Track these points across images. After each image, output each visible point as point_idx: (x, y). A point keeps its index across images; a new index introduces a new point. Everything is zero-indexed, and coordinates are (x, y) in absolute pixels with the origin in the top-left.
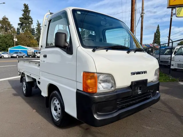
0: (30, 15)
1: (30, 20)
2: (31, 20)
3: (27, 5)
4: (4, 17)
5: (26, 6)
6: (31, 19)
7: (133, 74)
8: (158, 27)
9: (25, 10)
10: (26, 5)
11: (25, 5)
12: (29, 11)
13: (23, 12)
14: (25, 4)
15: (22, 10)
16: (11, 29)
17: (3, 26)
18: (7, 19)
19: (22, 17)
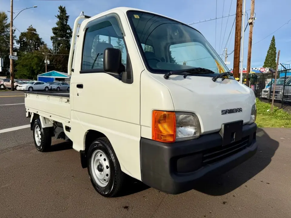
0: (68, 24)
1: (68, 31)
2: (70, 32)
3: (65, 8)
4: (30, 27)
5: (63, 10)
6: (71, 30)
7: (225, 112)
8: (273, 39)
9: (60, 15)
10: (63, 7)
11: (61, 8)
12: (68, 17)
13: (58, 20)
14: (61, 6)
15: (57, 16)
16: (41, 46)
17: (29, 41)
18: (35, 30)
19: (57, 26)
